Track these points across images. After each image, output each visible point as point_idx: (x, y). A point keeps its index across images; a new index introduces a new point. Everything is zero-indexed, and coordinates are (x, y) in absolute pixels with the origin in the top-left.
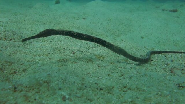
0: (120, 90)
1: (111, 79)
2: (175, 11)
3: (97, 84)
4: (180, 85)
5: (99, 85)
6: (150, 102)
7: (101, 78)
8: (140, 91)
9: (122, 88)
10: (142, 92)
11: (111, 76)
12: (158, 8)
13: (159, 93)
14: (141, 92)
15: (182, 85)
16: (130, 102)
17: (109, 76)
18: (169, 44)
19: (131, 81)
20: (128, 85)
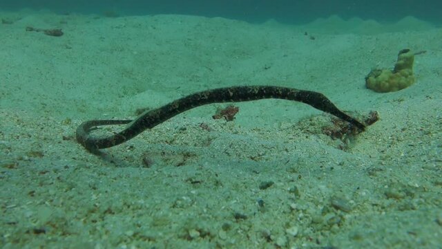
0: (85, 222)
1: (47, 203)
2: (57, 33)
3: (14, 223)
4: (194, 180)
5: (20, 225)
6: (168, 226)
7: (14, 205)
8: (133, 209)
9: (86, 216)
10: (140, 211)
11: (39, 195)
12: (11, 23)
13: (179, 202)
14: (136, 211)
15: (197, 180)
16: (133, 238)
17: (33, 196)
18: (68, 109)
19: (100, 194)
20: (97, 204)
